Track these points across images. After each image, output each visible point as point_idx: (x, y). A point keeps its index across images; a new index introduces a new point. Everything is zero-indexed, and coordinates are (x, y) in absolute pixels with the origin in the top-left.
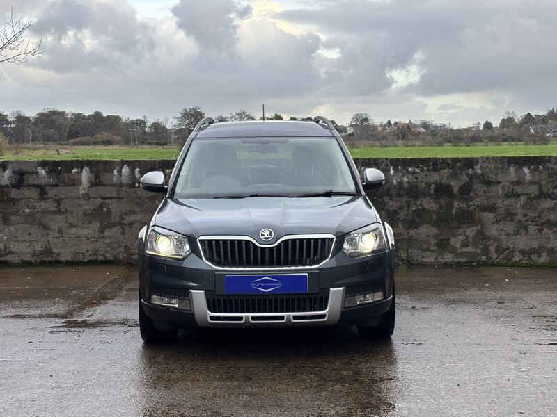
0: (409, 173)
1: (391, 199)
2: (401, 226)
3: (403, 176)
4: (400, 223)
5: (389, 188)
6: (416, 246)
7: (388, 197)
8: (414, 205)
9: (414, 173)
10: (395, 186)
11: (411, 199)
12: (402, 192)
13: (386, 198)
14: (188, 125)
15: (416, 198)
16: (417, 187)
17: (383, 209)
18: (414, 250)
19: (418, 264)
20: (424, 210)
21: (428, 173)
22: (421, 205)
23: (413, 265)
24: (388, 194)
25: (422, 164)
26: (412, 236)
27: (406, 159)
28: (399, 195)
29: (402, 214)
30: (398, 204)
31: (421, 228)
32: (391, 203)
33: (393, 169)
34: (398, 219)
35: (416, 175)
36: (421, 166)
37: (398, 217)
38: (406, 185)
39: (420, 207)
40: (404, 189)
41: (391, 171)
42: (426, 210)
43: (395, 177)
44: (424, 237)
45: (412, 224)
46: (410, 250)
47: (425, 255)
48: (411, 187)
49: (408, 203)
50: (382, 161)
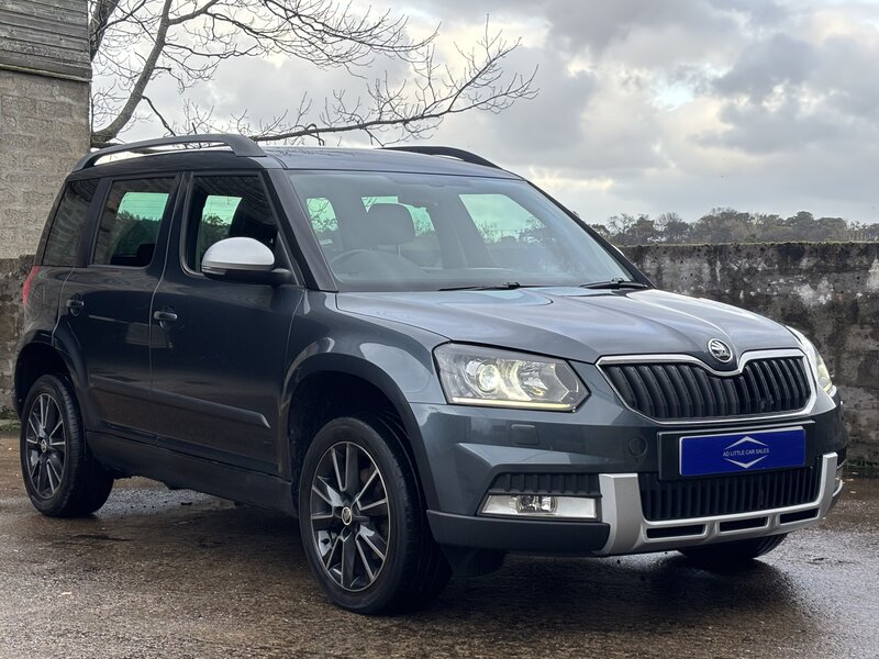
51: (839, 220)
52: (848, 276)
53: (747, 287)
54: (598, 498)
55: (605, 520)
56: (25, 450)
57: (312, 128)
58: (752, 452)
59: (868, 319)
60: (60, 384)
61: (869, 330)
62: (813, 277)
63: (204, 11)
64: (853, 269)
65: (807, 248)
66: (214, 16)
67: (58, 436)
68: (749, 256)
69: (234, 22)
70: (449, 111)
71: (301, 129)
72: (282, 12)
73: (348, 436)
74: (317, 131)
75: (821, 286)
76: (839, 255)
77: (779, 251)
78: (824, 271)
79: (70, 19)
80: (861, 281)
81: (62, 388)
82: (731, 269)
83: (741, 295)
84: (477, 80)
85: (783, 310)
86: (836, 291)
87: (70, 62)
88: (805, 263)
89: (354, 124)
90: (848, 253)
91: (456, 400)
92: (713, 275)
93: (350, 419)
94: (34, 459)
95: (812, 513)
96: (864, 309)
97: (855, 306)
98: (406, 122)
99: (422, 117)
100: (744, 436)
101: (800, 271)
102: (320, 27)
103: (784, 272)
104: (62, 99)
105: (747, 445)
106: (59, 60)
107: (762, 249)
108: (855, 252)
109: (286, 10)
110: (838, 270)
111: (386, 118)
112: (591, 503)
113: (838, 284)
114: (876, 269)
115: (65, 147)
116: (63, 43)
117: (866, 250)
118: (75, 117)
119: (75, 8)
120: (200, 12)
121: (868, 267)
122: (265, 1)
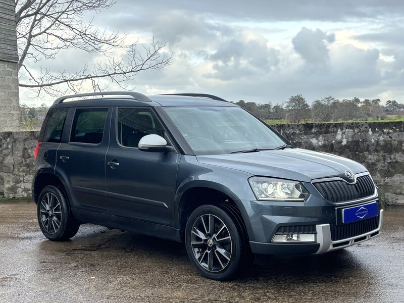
0: (384, 133)
1: (370, 154)
2: (378, 175)
3: (380, 135)
4: (377, 172)
5: (368, 146)
6: (391, 190)
7: (367, 152)
8: (389, 159)
9: (388, 133)
10: (373, 144)
11: (386, 154)
12: (379, 148)
13: (366, 153)
14: (294, 106)
15: (390, 153)
16: (391, 144)
17: (364, 162)
18: (390, 194)
19: (392, 205)
20: (397, 162)
21: (400, 133)
22: (394, 158)
23: (389, 205)
24: (367, 150)
25: (395, 126)
26: (387, 183)
27: (382, 123)
28: (377, 151)
29: (379, 166)
30: (376, 158)
31: (395, 176)
32: (370, 157)
33: (372, 131)
34: (376, 169)
35: (390, 135)
36: (394, 128)
37: (376, 167)
38: (382, 143)
39: (394, 160)
40: (380, 146)
41: (370, 132)
42: (399, 162)
43: (373, 137)
44: (398, 183)
45: (387, 173)
46: (386, 194)
47: (398, 198)
48: (386, 144)
49: (384, 157)
50: (363, 125)
51: (254, 103)
52: (329, 135)
53: (293, 139)
54: (315, 234)
55: (318, 242)
56: (39, 215)
57: (90, 76)
58: (363, 212)
59: (337, 150)
60: (57, 189)
62: (316, 135)
63: (45, 32)
64: (331, 132)
65: (314, 125)
66: (48, 34)
67: (57, 210)
68: (293, 128)
69: (56, 36)
70: (141, 69)
71: (85, 77)
72: (78, 33)
73: (210, 212)
74: (92, 77)
75: (319, 139)
76: (326, 127)
77: (304, 126)
78: (321, 133)
79: (10, 38)
80: (334, 137)
81: (58, 191)
82: (286, 133)
84: (151, 58)
85: (306, 147)
86: (325, 140)
87: (11, 55)
88: (313, 130)
89: (106, 74)
90: (329, 127)
91: (260, 199)
93: (211, 206)
94: (44, 219)
95: (377, 233)
96: (335, 146)
97: (332, 145)
98: (125, 73)
99: (131, 72)
100: (361, 207)
101: (312, 134)
102: (93, 38)
103: (306, 134)
104: (8, 69)
105: (362, 210)
106: (7, 54)
107: (298, 126)
108: (332, 126)
109: (80, 32)
110: (326, 133)
111: (117, 72)
112: (313, 235)
113: (325, 138)
114: (339, 132)
115: (9, 87)
116: (8, 48)
117: (336, 126)
118: (13, 76)
119: (12, 34)
120: (43, 32)
121: (336, 132)
122: (72, 28)
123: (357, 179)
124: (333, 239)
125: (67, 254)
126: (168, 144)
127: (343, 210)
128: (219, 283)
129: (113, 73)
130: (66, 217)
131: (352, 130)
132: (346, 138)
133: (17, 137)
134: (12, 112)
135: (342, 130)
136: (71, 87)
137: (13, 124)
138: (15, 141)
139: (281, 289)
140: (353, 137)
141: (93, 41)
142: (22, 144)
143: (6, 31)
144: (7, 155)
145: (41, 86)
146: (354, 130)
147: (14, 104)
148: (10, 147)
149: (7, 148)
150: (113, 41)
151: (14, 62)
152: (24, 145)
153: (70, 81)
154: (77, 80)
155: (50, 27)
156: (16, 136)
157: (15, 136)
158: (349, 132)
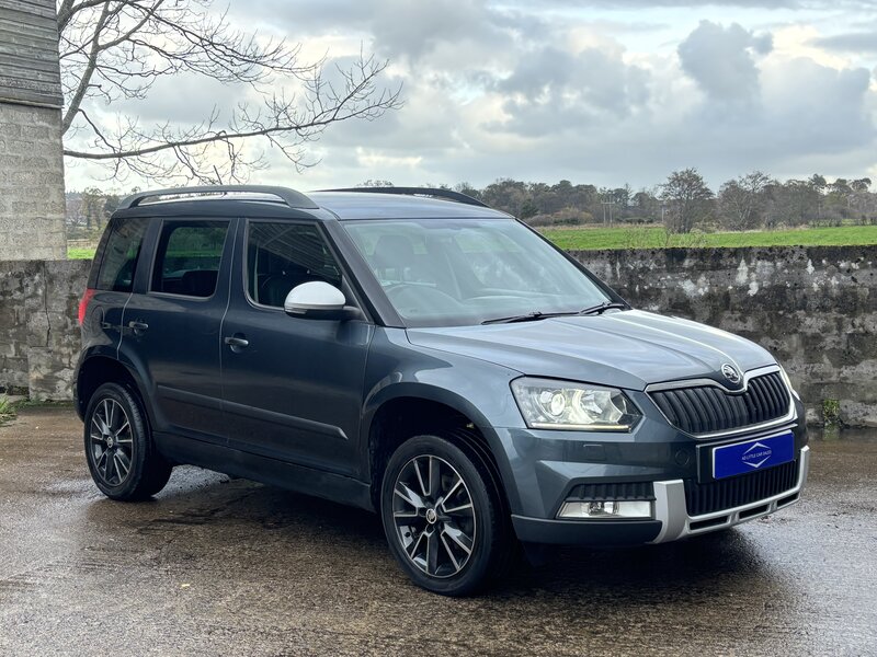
0: (840, 271)
1: (809, 315)
2: (826, 360)
3: (831, 275)
4: (824, 356)
5: (805, 297)
6: (853, 395)
7: (802, 312)
8: (850, 326)
9: (849, 271)
10: (817, 293)
11: (844, 316)
12: (828, 303)
13: (800, 313)
14: (679, 194)
15: (853, 313)
16: (854, 295)
17: (795, 332)
18: (850, 402)
19: (856, 427)
20: (867, 333)
22: (862, 326)
23: (847, 427)
24: (803, 307)
25: (865, 256)
26: (845, 378)
27: (836, 247)
28: (824, 309)
29: (829, 341)
30: (822, 323)
31: (863, 364)
32: (808, 321)
33: (813, 265)
34: (821, 348)
35: (853, 275)
36: (862, 259)
37: (822, 344)
38: (835, 292)
39: (861, 329)
40: (832, 299)
41: (810, 269)
42: (871, 334)
43: (814, 278)
44: (869, 380)
45: (846, 358)
46: (843, 403)
47: (869, 411)
48: (845, 295)
49: (839, 322)
50: (794, 252)
51: (591, 186)
52: (720, 273)
53: (641, 282)
54: (652, 501)
55: (658, 518)
56: (89, 444)
57: (222, 134)
58: (760, 454)
59: (737, 306)
60: (124, 391)
61: (738, 315)
62: (693, 274)
63: (127, 38)
64: (725, 268)
65: (689, 251)
66: (134, 42)
67: (124, 434)
68: (642, 258)
69: (151, 47)
70: (333, 119)
71: (213, 135)
72: (198, 40)
73: (431, 450)
74: (227, 137)
75: (700, 281)
76: (714, 257)
77: (667, 254)
78: (703, 269)
79: (45, 57)
80: (731, 277)
81: (127, 395)
82: (628, 269)
83: (637, 289)
84: (356, 95)
85: (670, 300)
86: (711, 285)
87: (46, 92)
88: (687, 263)
89: (259, 130)
90: (721, 255)
91: (534, 425)
92: (614, 273)
93: (434, 437)
94: (98, 453)
95: (794, 496)
96: (734, 299)
97: (727, 296)
98: (298, 128)
99: (312, 124)
100: (754, 443)
101: (684, 270)
102: (230, 53)
103: (670, 270)
104: (41, 123)
105: (758, 450)
106: (37, 91)
107: (653, 253)
108: (726, 254)
109: (201, 39)
110: (713, 269)
111: (281, 125)
112: (647, 504)
113: (713, 280)
114: (743, 267)
115: (43, 163)
116: (40, 77)
117: (735, 253)
118: (52, 138)
119: (49, 47)
120: (123, 39)
121: (736, 267)
122: (184, 31)
123: (750, 381)
124: (692, 511)
125: (140, 532)
126: (349, 302)
127: (714, 450)
128: (449, 601)
129: (274, 126)
130: (143, 450)
131: (770, 264)
132: (757, 281)
133: (56, 271)
134: (49, 216)
135: (748, 262)
136: (183, 158)
137: (52, 241)
138: (51, 280)
139: (578, 616)
140: (772, 277)
141: (229, 59)
142: (66, 286)
143: (37, 42)
144: (34, 310)
145: (120, 156)
146: (775, 264)
147: (54, 197)
148: (40, 292)
149: (34, 295)
150: (271, 57)
151: (52, 109)
152: (71, 288)
153: (179, 144)
154: (195, 143)
155: (139, 26)
156: (54, 271)
157: (50, 269)
158: (764, 267)
